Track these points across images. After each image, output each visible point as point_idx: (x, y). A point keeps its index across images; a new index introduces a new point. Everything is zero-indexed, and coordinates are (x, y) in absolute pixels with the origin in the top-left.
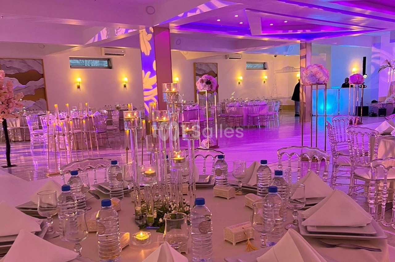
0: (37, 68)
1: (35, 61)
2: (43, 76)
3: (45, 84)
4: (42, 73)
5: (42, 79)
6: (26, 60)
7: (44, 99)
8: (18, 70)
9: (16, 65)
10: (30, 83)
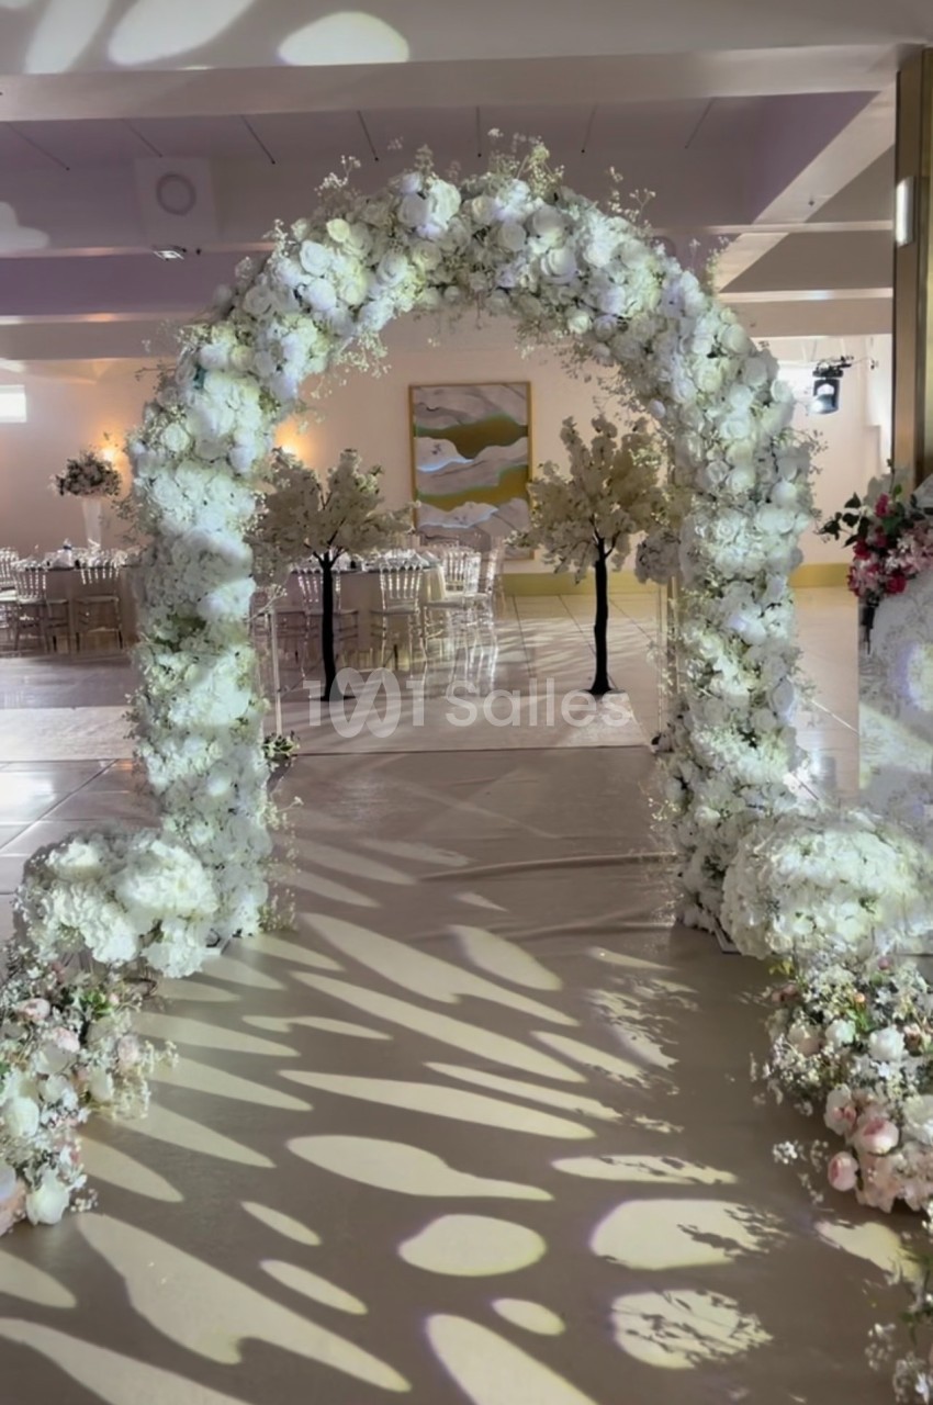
0: (512, 410)
1: (507, 390)
2: (525, 431)
3: (529, 457)
4: (524, 424)
5: (523, 440)
6: (484, 388)
7: (523, 498)
8: (459, 416)
9: (455, 403)
10: (489, 453)
